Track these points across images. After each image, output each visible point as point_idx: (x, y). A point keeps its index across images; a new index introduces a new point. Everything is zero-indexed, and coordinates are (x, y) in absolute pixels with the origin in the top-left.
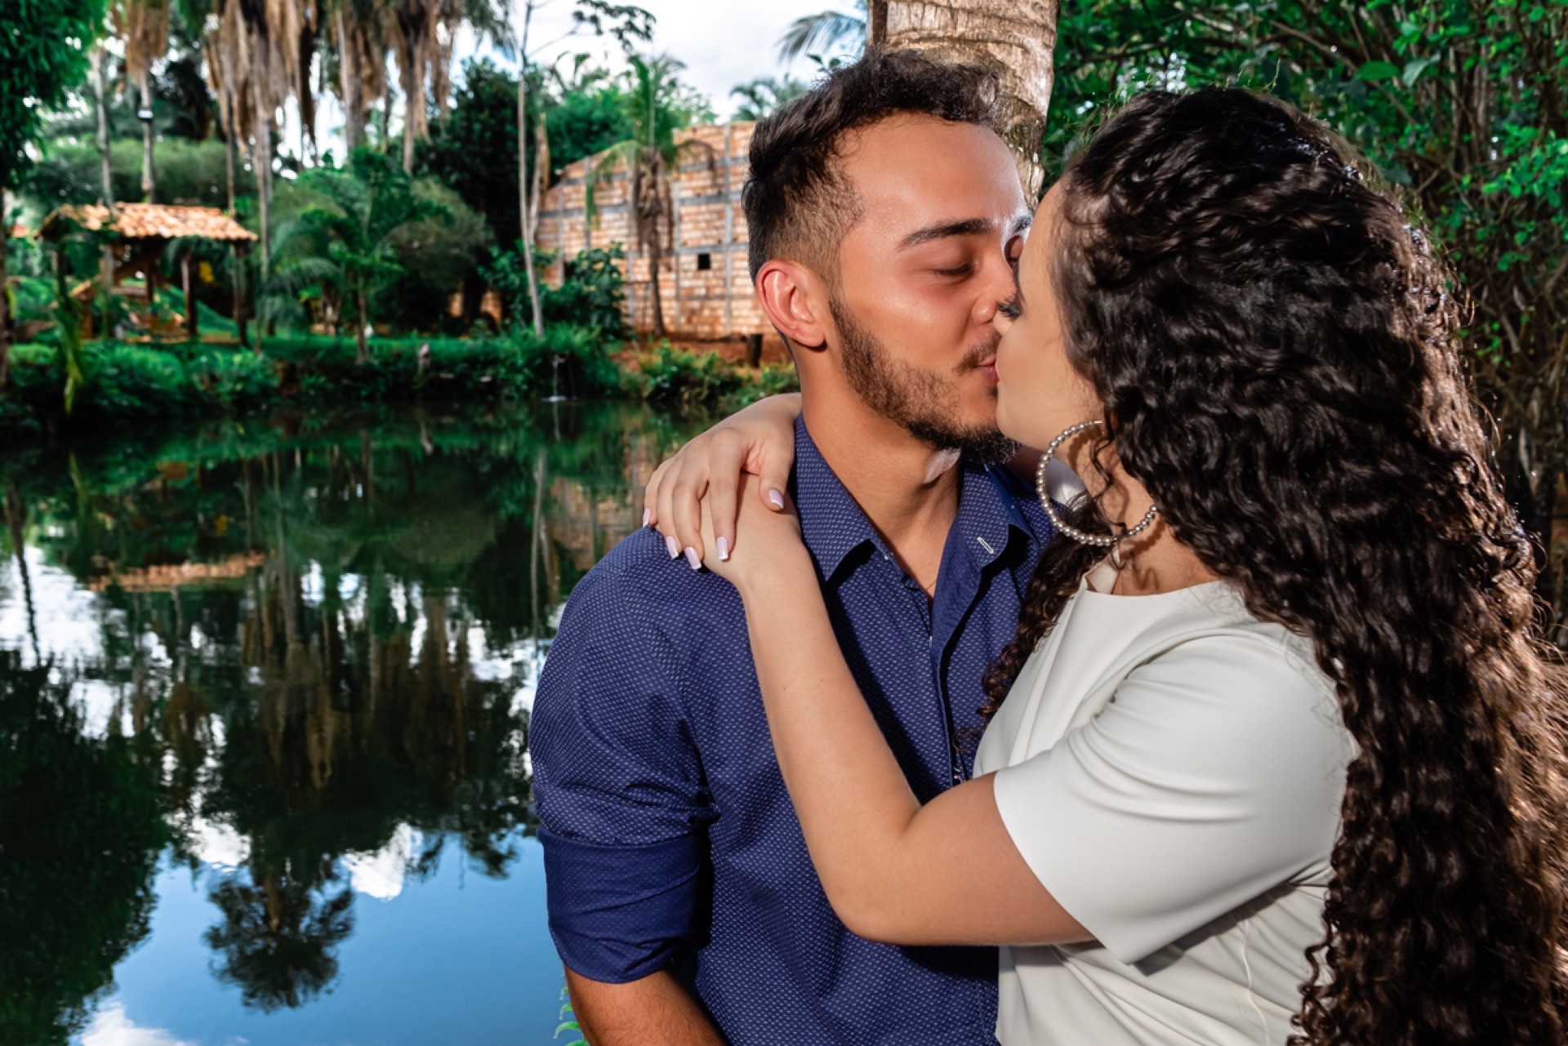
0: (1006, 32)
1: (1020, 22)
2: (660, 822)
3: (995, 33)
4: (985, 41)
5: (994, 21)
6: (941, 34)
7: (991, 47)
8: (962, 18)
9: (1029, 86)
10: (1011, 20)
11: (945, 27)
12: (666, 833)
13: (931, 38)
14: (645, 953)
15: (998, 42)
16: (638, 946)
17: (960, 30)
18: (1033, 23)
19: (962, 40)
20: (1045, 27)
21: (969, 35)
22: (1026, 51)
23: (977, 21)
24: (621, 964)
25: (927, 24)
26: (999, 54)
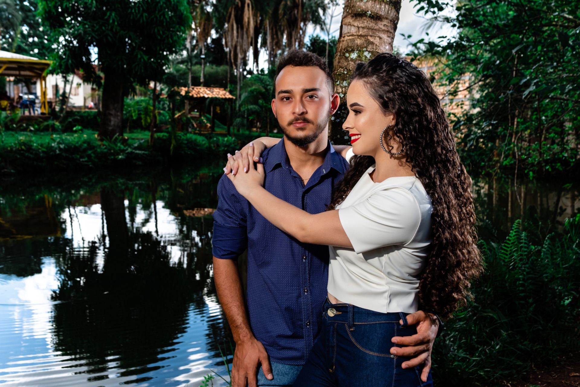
0: (374, 33)
1: (379, 30)
3: (371, 34)
4: (367, 36)
5: (370, 30)
6: (355, 34)
7: (369, 37)
8: (361, 29)
9: (382, 48)
10: (375, 30)
11: (356, 32)
13: (352, 35)
14: (226, 253)
15: (371, 36)
16: (225, 250)
17: (360, 33)
18: (383, 30)
19: (361, 36)
20: (388, 31)
21: (363, 34)
22: (380, 38)
23: (365, 30)
24: (220, 254)
25: (352, 31)
26: (371, 39)
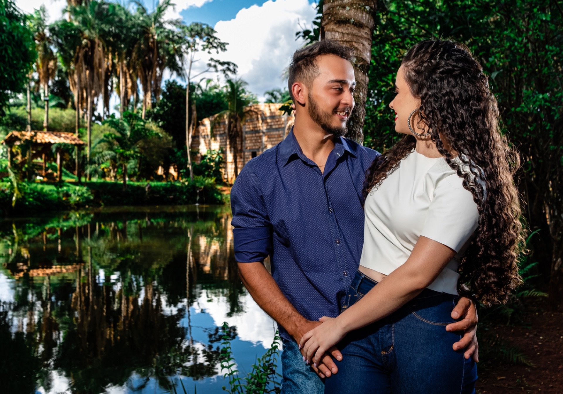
0: (358, 39)
1: (362, 37)
2: (257, 222)
3: (355, 40)
4: (352, 42)
5: (354, 37)
6: (340, 40)
7: (354, 43)
8: (345, 35)
9: (364, 54)
10: (359, 36)
11: (341, 38)
12: (258, 225)
14: (254, 256)
15: (355, 42)
17: (345, 39)
18: (365, 38)
19: (346, 41)
20: (368, 39)
21: (348, 40)
22: (363, 45)
23: (350, 36)
24: (248, 258)
25: (336, 37)
26: (356, 45)
